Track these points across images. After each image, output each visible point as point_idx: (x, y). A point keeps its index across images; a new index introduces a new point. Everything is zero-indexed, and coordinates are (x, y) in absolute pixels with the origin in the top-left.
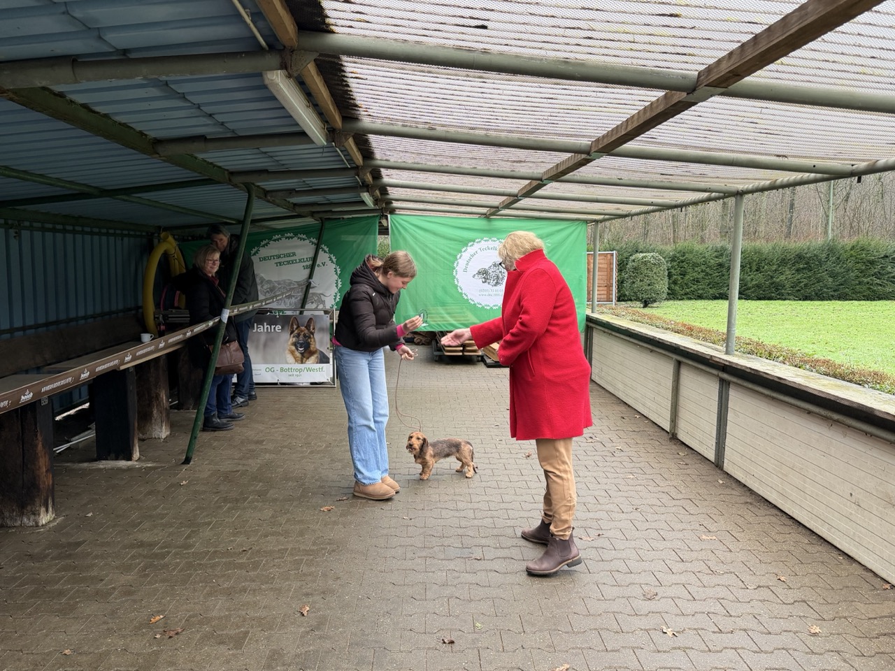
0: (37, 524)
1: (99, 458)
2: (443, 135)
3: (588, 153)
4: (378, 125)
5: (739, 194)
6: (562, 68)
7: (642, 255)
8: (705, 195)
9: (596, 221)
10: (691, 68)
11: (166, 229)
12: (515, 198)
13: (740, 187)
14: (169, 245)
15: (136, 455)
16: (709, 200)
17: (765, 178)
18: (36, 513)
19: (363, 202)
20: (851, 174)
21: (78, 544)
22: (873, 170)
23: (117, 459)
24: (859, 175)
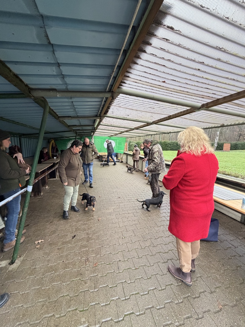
0: (46, 188)
1: (50, 178)
2: (113, 126)
3: (134, 129)
4: (103, 124)
5: (152, 135)
6: (136, 120)
7: (132, 143)
8: (146, 135)
9: (128, 138)
10: (152, 121)
11: (52, 138)
12: (118, 134)
13: (152, 134)
14: (53, 141)
15: (56, 178)
16: (147, 135)
17: (155, 133)
18: (46, 186)
19: (91, 134)
20: (167, 133)
21: (55, 190)
22: (170, 133)
23: (53, 178)
24: (168, 133)
